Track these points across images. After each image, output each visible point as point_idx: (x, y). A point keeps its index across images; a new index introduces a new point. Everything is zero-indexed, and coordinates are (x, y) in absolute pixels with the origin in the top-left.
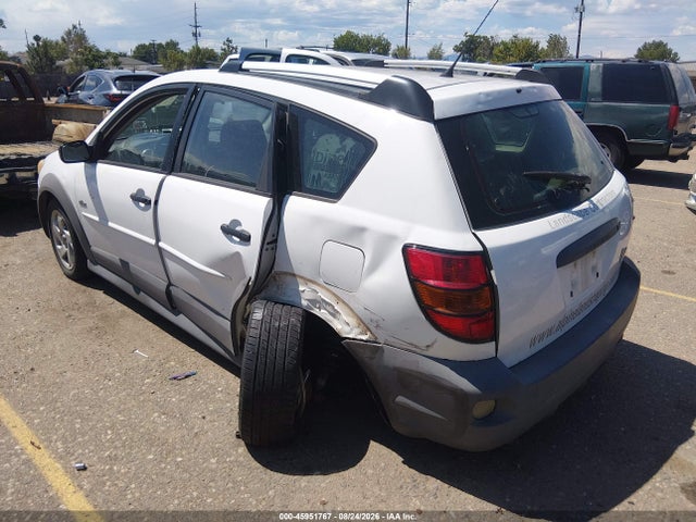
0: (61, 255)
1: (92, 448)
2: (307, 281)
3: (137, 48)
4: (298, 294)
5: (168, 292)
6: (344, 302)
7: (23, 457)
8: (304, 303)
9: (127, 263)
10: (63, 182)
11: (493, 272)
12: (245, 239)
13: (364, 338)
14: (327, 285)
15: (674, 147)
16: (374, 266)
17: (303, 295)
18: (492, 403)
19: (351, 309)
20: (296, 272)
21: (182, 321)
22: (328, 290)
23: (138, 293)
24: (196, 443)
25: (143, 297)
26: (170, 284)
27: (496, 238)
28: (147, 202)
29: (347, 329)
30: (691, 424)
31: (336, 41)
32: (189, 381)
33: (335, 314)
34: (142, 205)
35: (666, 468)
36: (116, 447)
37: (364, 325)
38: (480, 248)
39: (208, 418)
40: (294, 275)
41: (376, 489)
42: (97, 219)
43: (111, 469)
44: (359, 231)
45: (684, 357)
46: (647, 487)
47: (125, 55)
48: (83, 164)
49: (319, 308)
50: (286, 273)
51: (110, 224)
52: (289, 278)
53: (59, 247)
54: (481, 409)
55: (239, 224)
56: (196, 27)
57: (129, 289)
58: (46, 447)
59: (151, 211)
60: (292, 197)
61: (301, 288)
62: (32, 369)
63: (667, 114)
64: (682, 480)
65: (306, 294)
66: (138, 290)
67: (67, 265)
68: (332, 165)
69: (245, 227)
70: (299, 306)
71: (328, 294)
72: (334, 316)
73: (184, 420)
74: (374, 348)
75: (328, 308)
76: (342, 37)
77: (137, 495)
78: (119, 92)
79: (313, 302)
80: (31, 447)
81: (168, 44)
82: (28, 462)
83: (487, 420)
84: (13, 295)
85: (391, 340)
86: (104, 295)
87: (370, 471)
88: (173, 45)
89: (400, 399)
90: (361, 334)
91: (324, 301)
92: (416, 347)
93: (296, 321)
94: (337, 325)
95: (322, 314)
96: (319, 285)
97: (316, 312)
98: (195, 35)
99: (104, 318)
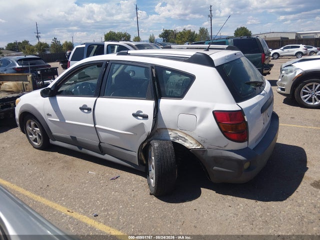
0: (32, 140)
1: (95, 208)
2: (172, 130)
3: (8, 45)
4: (169, 135)
5: (100, 146)
6: (189, 136)
7: (68, 217)
8: (171, 139)
9: (75, 137)
10: (36, 106)
11: (245, 117)
12: (146, 117)
13: (199, 147)
14: (181, 130)
15: (265, 70)
16: (201, 120)
17: (170, 136)
18: (249, 163)
19: (193, 138)
20: (167, 127)
21: (107, 157)
22: (181, 132)
23: (81, 149)
24: (135, 199)
25: (84, 150)
26: (100, 142)
27: (245, 104)
28: (89, 110)
29: (191, 145)
30: (306, 165)
31: (106, 36)
32: (119, 179)
33: (185, 140)
34: (86, 111)
35: (303, 180)
36: (105, 206)
37: (198, 143)
38: (240, 109)
39: (135, 190)
40: (167, 129)
41: (211, 202)
42: (58, 120)
43: (108, 213)
44: (194, 108)
45: (295, 145)
46: (300, 186)
47: (3, 49)
48: (48, 98)
49: (178, 140)
50: (162, 129)
51: (66, 121)
52: (164, 130)
53: (31, 136)
54: (246, 165)
55: (142, 112)
56: (38, 33)
57: (76, 148)
58: (76, 211)
59: (92, 113)
60: (161, 100)
61: (170, 133)
62: (48, 186)
63: (261, 57)
64: (310, 183)
65: (172, 135)
66: (80, 148)
67: (36, 144)
68: (177, 86)
69: (144, 113)
70: (170, 140)
71: (182, 134)
72: (185, 142)
73: (126, 193)
74: (203, 151)
75: (182, 139)
76: (108, 34)
77: (124, 220)
78: (21, 66)
79: (175, 138)
80: (68, 213)
81: (23, 42)
82: (71, 218)
83: (249, 169)
84: (16, 159)
85: (210, 146)
86: (59, 154)
87: (206, 197)
88: (26, 42)
89: (215, 168)
90: (198, 146)
91: (180, 136)
92: (220, 147)
93: (171, 145)
94: (187, 145)
95: (180, 141)
96: (178, 131)
97: (177, 141)
98: (38, 37)
99: (66, 162)
